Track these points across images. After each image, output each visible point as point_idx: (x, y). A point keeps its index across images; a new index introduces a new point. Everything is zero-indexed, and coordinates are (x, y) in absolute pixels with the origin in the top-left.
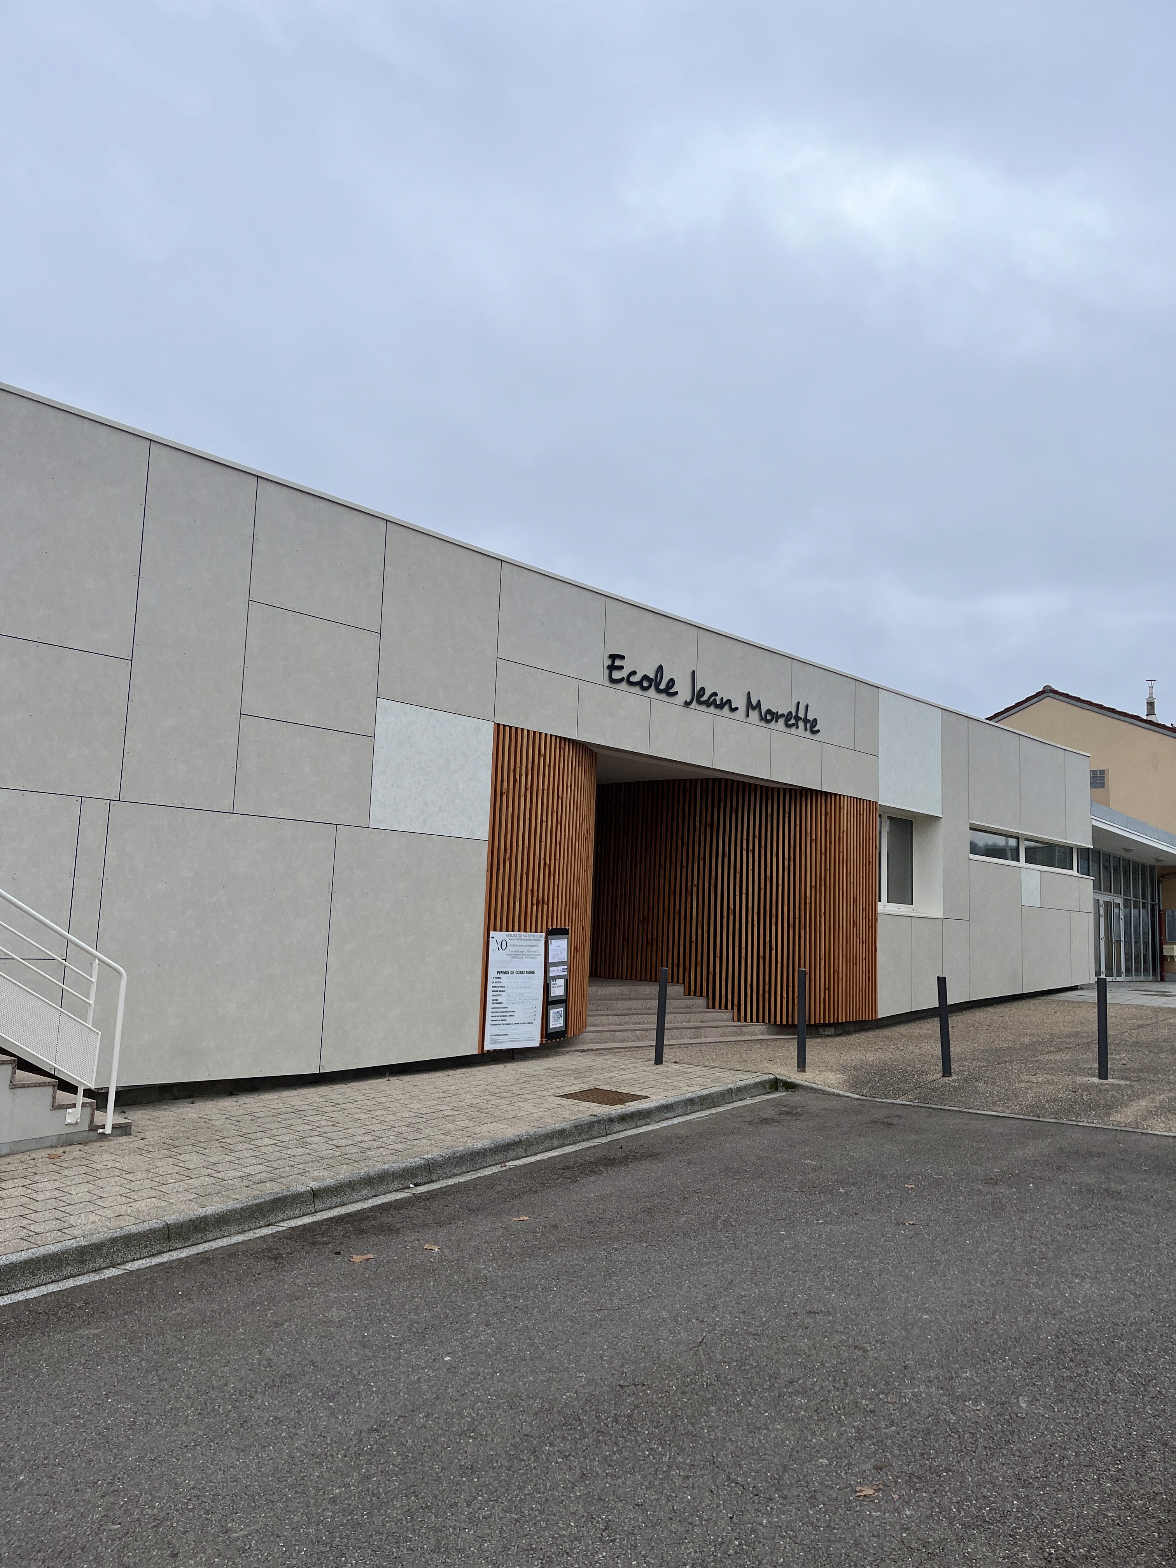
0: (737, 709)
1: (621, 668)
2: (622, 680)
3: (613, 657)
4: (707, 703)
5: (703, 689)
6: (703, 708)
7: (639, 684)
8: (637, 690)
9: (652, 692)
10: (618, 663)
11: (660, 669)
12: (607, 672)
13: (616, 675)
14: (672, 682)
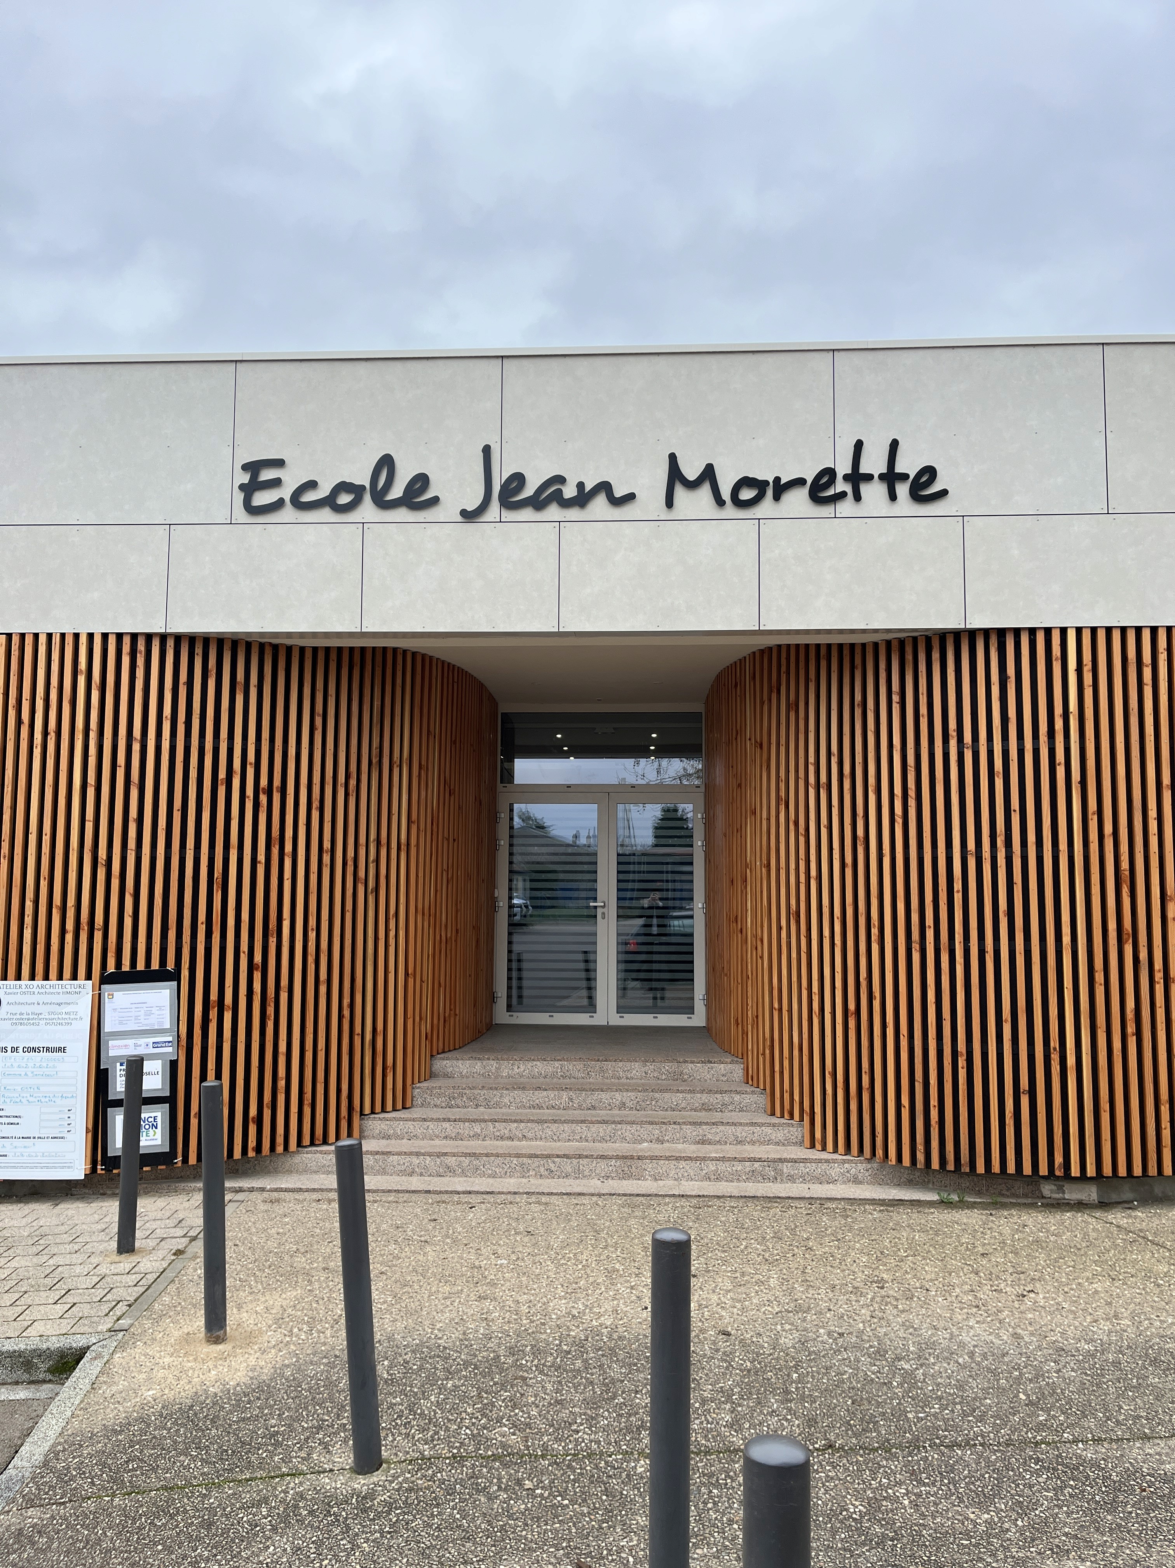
0: (631, 497)
1: (276, 483)
2: (279, 505)
3: (253, 468)
4: (538, 502)
5: (518, 479)
6: (527, 514)
7: (329, 502)
8: (326, 514)
9: (367, 510)
10: (267, 475)
11: (387, 463)
12: (239, 497)
13: (262, 498)
14: (421, 481)
